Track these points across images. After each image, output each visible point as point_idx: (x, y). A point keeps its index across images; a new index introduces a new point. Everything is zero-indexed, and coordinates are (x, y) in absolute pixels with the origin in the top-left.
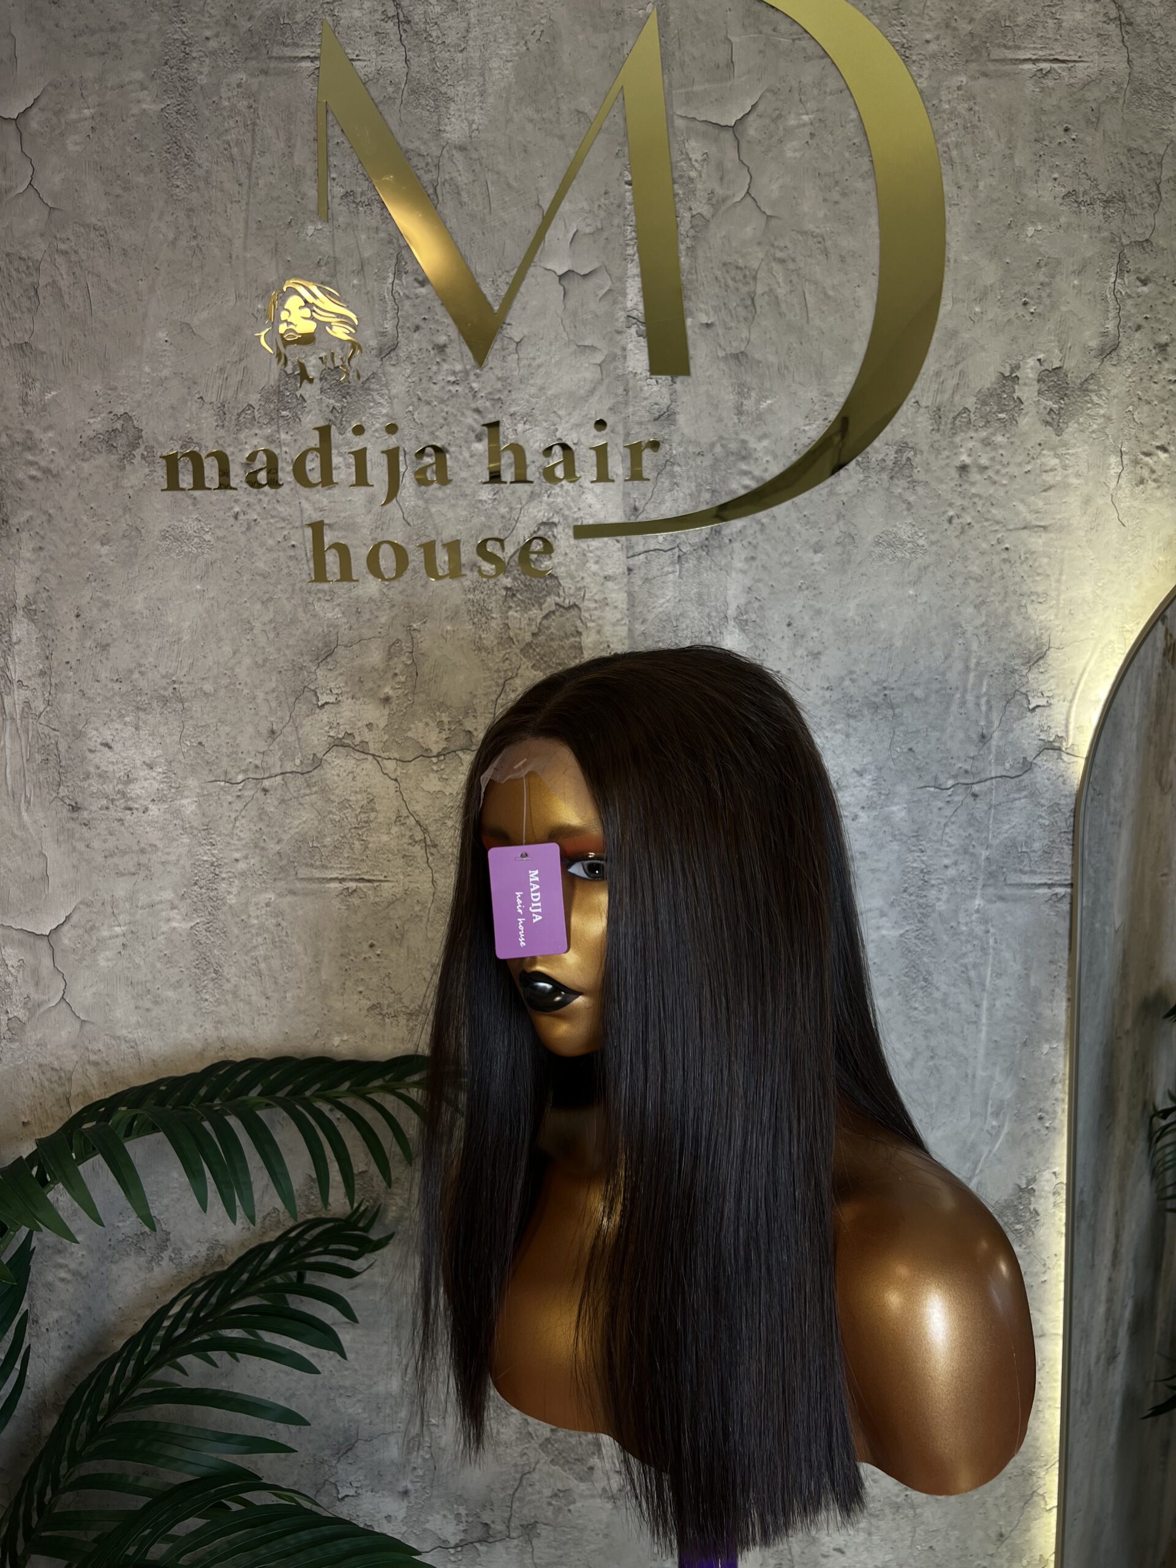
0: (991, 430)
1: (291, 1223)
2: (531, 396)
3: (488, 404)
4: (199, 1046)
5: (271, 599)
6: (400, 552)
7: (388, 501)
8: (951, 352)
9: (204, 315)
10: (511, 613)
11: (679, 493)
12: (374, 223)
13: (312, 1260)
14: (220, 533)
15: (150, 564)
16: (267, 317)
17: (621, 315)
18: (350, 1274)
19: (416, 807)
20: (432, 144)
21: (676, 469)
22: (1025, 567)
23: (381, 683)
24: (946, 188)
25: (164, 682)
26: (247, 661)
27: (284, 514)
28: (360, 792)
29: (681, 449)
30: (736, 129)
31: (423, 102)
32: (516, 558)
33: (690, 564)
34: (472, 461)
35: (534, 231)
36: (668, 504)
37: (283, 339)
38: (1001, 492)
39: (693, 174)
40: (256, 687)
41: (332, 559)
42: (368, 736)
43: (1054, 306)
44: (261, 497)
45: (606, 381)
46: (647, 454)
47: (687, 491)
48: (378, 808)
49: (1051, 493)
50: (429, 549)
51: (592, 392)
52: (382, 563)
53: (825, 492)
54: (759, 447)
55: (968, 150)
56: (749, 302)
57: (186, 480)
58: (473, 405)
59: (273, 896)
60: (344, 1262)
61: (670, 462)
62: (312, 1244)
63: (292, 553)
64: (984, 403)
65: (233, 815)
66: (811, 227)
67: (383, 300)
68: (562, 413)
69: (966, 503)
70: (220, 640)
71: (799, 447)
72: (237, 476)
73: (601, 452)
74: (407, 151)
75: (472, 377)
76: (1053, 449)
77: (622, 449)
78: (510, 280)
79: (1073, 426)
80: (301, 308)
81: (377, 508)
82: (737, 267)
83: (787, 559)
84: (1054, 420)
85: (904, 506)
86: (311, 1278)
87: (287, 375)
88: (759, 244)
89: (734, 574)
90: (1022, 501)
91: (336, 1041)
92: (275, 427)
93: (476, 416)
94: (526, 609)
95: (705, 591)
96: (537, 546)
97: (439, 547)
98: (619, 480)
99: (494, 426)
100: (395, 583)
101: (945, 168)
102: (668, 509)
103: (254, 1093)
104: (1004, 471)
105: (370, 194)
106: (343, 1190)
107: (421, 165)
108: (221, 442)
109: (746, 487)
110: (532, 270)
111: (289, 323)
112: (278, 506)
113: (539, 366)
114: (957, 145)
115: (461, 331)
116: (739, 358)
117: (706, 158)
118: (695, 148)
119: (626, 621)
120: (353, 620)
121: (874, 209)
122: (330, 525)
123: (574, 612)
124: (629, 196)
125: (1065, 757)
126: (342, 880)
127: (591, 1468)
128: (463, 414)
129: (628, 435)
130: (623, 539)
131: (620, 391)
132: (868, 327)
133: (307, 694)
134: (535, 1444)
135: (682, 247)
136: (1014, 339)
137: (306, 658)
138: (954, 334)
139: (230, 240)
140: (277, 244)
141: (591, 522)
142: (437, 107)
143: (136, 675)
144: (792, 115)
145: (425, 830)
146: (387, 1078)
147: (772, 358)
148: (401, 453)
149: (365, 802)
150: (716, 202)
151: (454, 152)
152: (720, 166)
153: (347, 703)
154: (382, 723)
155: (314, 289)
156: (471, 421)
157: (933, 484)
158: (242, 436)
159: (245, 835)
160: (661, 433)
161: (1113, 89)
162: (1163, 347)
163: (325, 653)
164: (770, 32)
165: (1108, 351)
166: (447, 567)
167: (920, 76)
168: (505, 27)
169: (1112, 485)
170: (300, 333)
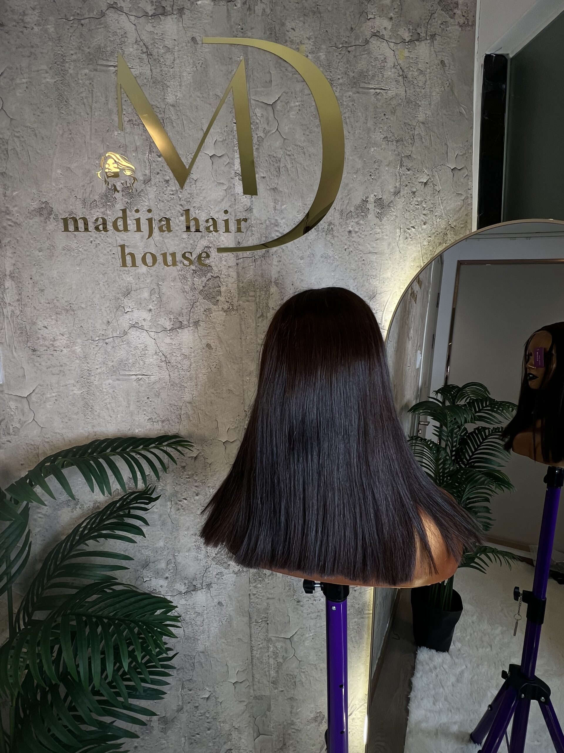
0: (359, 219)
1: (123, 494)
2: (201, 200)
3: (185, 203)
4: (86, 434)
5: (106, 273)
6: (154, 256)
7: (148, 238)
8: (346, 191)
9: (76, 165)
10: (195, 279)
11: (254, 237)
12: (140, 133)
13: (131, 506)
14: (85, 248)
15: (59, 259)
16: (100, 166)
17: (233, 172)
18: (146, 509)
19: (162, 349)
20: (161, 103)
21: (253, 228)
22: (370, 266)
23: (148, 304)
24: (345, 133)
25: (66, 304)
26: (98, 296)
27: (110, 242)
28: (142, 344)
29: (255, 222)
30: (273, 105)
31: (158, 87)
32: (196, 259)
33: (258, 263)
34: (180, 224)
35: (201, 139)
36: (251, 241)
37: (107, 175)
38: (362, 240)
39: (258, 121)
40: (101, 305)
41: (128, 259)
42: (144, 323)
43: (380, 177)
44: (101, 235)
45: (228, 196)
46: (243, 223)
47: (257, 237)
48: (148, 349)
49: (378, 241)
50: (164, 255)
51: (223, 200)
52: (147, 260)
53: (304, 238)
54: (282, 222)
55: (352, 120)
56: (278, 170)
57: (71, 228)
58: (180, 203)
59: (111, 381)
60: (143, 506)
61: (251, 226)
62: (132, 500)
63: (113, 256)
64: (357, 209)
65: (95, 353)
66: (299, 144)
67: (145, 162)
68: (212, 207)
69: (351, 244)
70: (87, 288)
71: (295, 222)
72: (91, 227)
73: (226, 221)
74: (152, 105)
75: (179, 193)
76: (379, 226)
77: (234, 221)
79: (385, 218)
80: (113, 163)
81: (145, 240)
82: (274, 157)
83: (291, 261)
84: (379, 216)
85: (330, 244)
86: (133, 512)
87: (109, 189)
88: (281, 148)
89: (274, 267)
90: (369, 244)
91: (137, 431)
92: (105, 209)
93: (181, 207)
94: (200, 278)
95: (264, 272)
96: (204, 255)
97: (168, 255)
98: (233, 232)
99: (187, 211)
100: (152, 268)
101: (344, 125)
102: (250, 243)
103: (108, 451)
104: (363, 233)
105: (139, 121)
106: (142, 481)
107: (158, 111)
108: (84, 214)
109: (277, 236)
110: (200, 154)
111: (109, 169)
112: (107, 239)
113: (203, 190)
114: (349, 117)
115: (174, 175)
116: (274, 189)
117: (262, 116)
118: (259, 112)
119: (236, 282)
120: (137, 281)
121: (321, 139)
122: (127, 246)
123: (218, 279)
124: (235, 128)
126: (136, 375)
128: (176, 206)
129: (236, 216)
130: (234, 253)
131: (233, 200)
132: (318, 181)
133: (121, 308)
134: (210, 559)
135: (254, 148)
136: (367, 188)
137: (120, 295)
138: (347, 185)
139: (85, 136)
140: (103, 138)
141: (223, 247)
142: (164, 89)
143: (55, 301)
144: (292, 102)
145: (166, 357)
146: (156, 443)
147: (286, 190)
148: (153, 220)
149: (143, 347)
150: (266, 132)
151: (170, 107)
152: (267, 119)
153: (136, 311)
154: (149, 318)
155: (118, 156)
156: (178, 209)
157: (340, 237)
158: (92, 212)
159: (100, 360)
160: (248, 216)
161: (400, 101)
162: (414, 193)
163: (127, 293)
164: (285, 70)
165: (397, 193)
166: (171, 262)
167: (336, 91)
168: (188, 60)
169: (397, 239)
170: (113, 172)
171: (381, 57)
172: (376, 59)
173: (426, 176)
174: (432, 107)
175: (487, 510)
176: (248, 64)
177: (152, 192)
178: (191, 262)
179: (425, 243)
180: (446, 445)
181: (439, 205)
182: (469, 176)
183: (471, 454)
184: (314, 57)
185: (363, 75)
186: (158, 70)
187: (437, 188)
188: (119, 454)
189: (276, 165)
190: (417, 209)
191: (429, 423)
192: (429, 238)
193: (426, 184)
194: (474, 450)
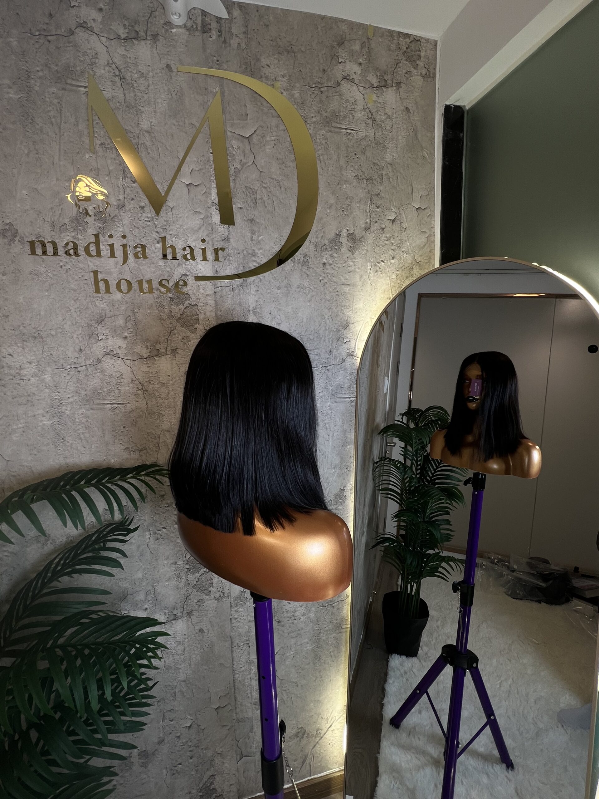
0: (333, 252)
1: (98, 527)
2: (177, 228)
3: (161, 230)
4: (58, 467)
5: (77, 299)
6: (129, 283)
7: (124, 264)
8: (320, 225)
9: (43, 186)
10: (172, 307)
11: (232, 267)
12: (113, 156)
13: (108, 538)
14: (54, 273)
15: (25, 284)
16: (70, 189)
17: (210, 201)
18: (124, 541)
19: (139, 377)
20: (136, 128)
21: (231, 258)
22: (343, 297)
23: (123, 331)
24: (318, 169)
25: (34, 331)
26: (69, 323)
27: (82, 267)
28: (117, 372)
29: (232, 251)
30: (249, 138)
31: (132, 111)
32: (173, 287)
33: (237, 291)
34: (156, 251)
35: (177, 167)
36: (228, 270)
37: (78, 198)
38: (336, 272)
39: (234, 153)
40: (73, 333)
41: (102, 285)
42: (119, 351)
43: (351, 213)
44: (71, 260)
45: (205, 225)
46: (220, 252)
47: (235, 266)
48: (124, 377)
49: (351, 274)
50: (140, 282)
51: (200, 228)
52: (122, 287)
53: (281, 269)
54: (259, 252)
55: (325, 157)
56: (254, 201)
57: (39, 251)
58: (156, 230)
59: (84, 411)
60: (120, 537)
61: (228, 255)
62: (109, 532)
63: (85, 282)
64: (331, 243)
65: (66, 381)
66: (275, 177)
67: (118, 187)
68: (189, 235)
69: (325, 275)
70: (57, 314)
71: (272, 253)
72: (61, 251)
73: (204, 250)
74: (126, 130)
76: (351, 259)
77: (211, 250)
78: (168, 184)
79: (357, 252)
81: (119, 266)
82: (250, 188)
83: (269, 291)
84: (352, 250)
85: (306, 275)
86: (109, 545)
87: (80, 213)
88: (258, 181)
89: (251, 296)
90: (342, 276)
91: (112, 461)
92: (76, 233)
93: (157, 234)
94: (178, 305)
95: (242, 301)
96: (181, 283)
97: (144, 282)
98: (211, 261)
99: (164, 239)
100: (127, 295)
101: (318, 162)
102: (228, 273)
103: (82, 483)
105: (111, 145)
106: (119, 512)
107: (132, 136)
108: (53, 237)
109: (254, 266)
110: (176, 181)
111: (80, 193)
112: (79, 264)
113: (180, 217)
114: (322, 155)
115: (150, 202)
116: (251, 220)
117: (239, 147)
118: (235, 143)
119: (214, 310)
120: (111, 308)
121: (296, 174)
122: (101, 272)
123: (196, 307)
124: (212, 158)
125: (355, 358)
126: (111, 404)
127: (210, 591)
128: (152, 233)
129: (213, 245)
130: (212, 281)
131: (210, 229)
132: (294, 214)
133: (94, 336)
134: (191, 586)
135: (231, 179)
136: (340, 222)
137: (93, 322)
138: (321, 219)
139: (53, 156)
140: (73, 160)
141: (201, 275)
142: (137, 114)
143: (22, 328)
144: (268, 136)
145: (143, 385)
146: (134, 473)
147: (263, 222)
148: (128, 246)
149: (119, 376)
150: (243, 164)
151: (145, 133)
152: (244, 151)
153: (110, 339)
154: (124, 346)
155: (90, 180)
156: (155, 236)
157: (315, 268)
158: (62, 235)
159: (72, 388)
160: (225, 245)
161: (369, 142)
162: (383, 229)
163: (101, 320)
164: (260, 105)
165: (367, 229)
166: (147, 289)
167: (310, 129)
168: (163, 87)
169: (369, 272)
170: (84, 196)
171: (352, 99)
172: (347, 101)
173: (394, 214)
174: (399, 149)
175: (448, 522)
176: (224, 96)
177: (126, 218)
178: (168, 290)
179: (394, 277)
180: (412, 464)
181: (406, 241)
182: (432, 216)
183: (433, 472)
184: (289, 95)
185: (335, 115)
186: (132, 95)
187: (403, 225)
188: (93, 485)
189: (253, 197)
190: (386, 244)
191: (396, 443)
192: (397, 272)
193: (393, 221)
194: (435, 468)
